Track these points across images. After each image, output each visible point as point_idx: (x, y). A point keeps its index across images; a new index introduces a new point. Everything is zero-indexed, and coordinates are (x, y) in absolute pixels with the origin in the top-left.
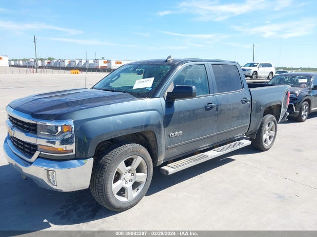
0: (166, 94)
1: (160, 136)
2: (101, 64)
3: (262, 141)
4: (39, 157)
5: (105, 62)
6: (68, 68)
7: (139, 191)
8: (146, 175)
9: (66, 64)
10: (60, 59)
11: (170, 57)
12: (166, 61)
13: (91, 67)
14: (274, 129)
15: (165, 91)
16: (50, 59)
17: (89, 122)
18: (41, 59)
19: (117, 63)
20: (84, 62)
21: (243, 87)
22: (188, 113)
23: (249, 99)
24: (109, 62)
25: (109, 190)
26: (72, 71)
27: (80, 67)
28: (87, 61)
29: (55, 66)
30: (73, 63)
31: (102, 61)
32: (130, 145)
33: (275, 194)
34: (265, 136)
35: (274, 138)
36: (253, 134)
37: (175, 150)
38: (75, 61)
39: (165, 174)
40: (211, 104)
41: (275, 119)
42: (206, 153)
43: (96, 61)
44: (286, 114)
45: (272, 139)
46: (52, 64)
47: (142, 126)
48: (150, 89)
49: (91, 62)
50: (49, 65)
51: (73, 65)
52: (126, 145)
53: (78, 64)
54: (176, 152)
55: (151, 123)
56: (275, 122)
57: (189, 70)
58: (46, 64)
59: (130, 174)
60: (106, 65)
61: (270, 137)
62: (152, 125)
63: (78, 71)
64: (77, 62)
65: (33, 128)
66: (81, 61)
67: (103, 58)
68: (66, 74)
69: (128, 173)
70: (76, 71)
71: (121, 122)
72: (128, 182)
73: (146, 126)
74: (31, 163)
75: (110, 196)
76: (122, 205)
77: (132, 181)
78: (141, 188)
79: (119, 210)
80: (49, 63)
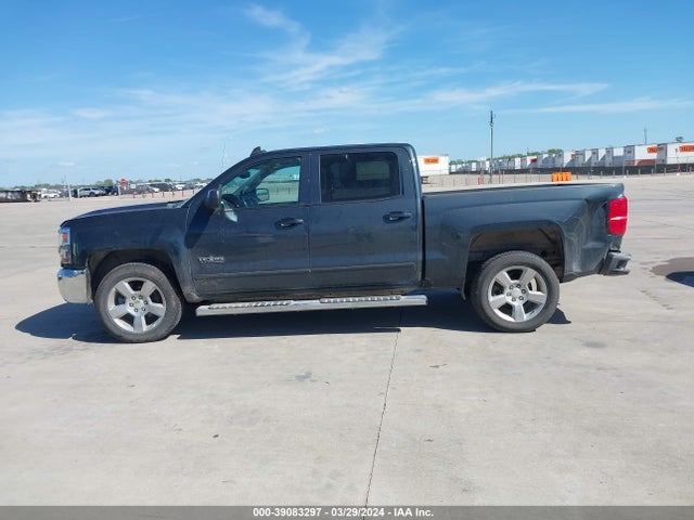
1: (178, 259)
2: (642, 154)
5: (651, 150)
7: (154, 325)
8: (163, 307)
9: (567, 159)
13: (617, 164)
18: (520, 156)
20: (602, 153)
24: (662, 149)
26: (554, 175)
28: (609, 151)
29: (545, 166)
30: (580, 158)
31: (645, 149)
37: (214, 282)
38: (583, 154)
43: (629, 149)
46: (539, 164)
49: (619, 152)
50: (534, 165)
51: (579, 163)
58: (529, 163)
59: (142, 301)
60: (653, 156)
63: (569, 174)
64: (588, 155)
66: (595, 152)
69: (138, 300)
70: (565, 174)
72: (139, 310)
76: (123, 334)
77: (145, 310)
80: (534, 161)
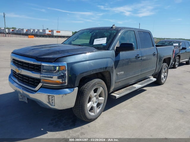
0: (115, 48)
1: (113, 75)
2: (47, 32)
3: (161, 79)
4: (41, 87)
5: (49, 31)
6: (26, 34)
7: (100, 108)
8: (104, 99)
9: (25, 31)
10: (20, 29)
11: (114, 25)
12: (112, 27)
13: (41, 34)
14: (167, 72)
15: (115, 46)
16: (13, 28)
17: (76, 64)
18: (7, 28)
19: (57, 32)
20: (36, 31)
21: (153, 46)
22: (127, 60)
23: (156, 53)
24: (52, 31)
25: (86, 108)
26: (29, 36)
27: (34, 34)
28: (38, 30)
29: (17, 32)
30: (29, 31)
32: (97, 79)
33: (178, 109)
34: (162, 76)
35: (167, 77)
36: (156, 74)
37: (120, 83)
39: (114, 98)
40: (138, 55)
41: (167, 66)
42: (134, 86)
43: (44, 30)
44: (172, 63)
45: (165, 78)
46: (15, 32)
47: (104, 68)
48: (105, 45)
49: (41, 31)
50: (13, 32)
51: (29, 33)
52: (95, 80)
53: (32, 32)
54: (120, 84)
55: (109, 66)
56: (167, 68)
57: (127, 34)
58: (11, 31)
59: (95, 98)
60: (50, 33)
61: (164, 77)
62: (109, 67)
63: (33, 36)
64: (32, 31)
65: (37, 68)
66: (34, 30)
67: (47, 29)
68: (26, 38)
69: (94, 98)
70: (32, 36)
71: (93, 65)
72: (94, 103)
73: (106, 68)
74: (36, 91)
75: (86, 112)
76: (92, 118)
77: (96, 102)
78: (101, 106)
79: (90, 121)
80: (13, 30)
